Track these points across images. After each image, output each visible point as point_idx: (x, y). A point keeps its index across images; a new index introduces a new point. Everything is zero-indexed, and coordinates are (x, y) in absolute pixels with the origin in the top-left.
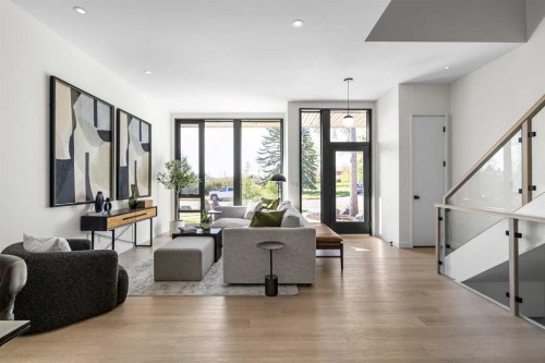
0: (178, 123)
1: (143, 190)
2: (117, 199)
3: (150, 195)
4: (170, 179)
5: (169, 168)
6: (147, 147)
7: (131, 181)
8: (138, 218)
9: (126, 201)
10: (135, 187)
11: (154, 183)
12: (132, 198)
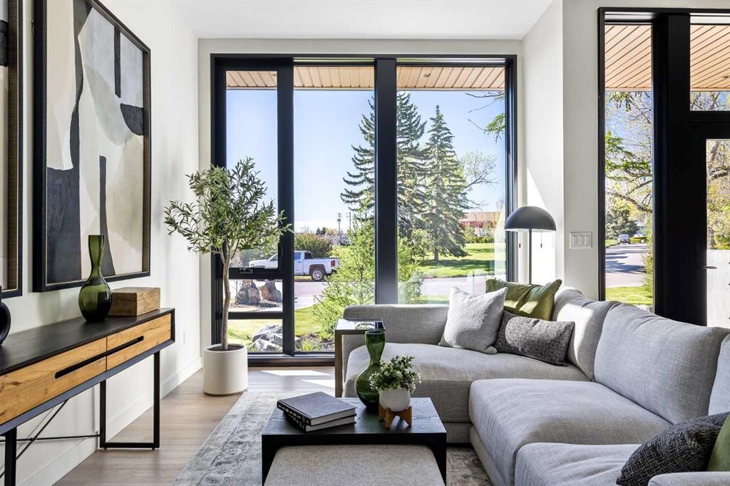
0: (221, 64)
1: (125, 257)
2: (37, 287)
3: (146, 272)
4: (204, 226)
5: (199, 190)
6: (139, 120)
7: (88, 224)
8: (114, 360)
9: (70, 297)
10: (99, 241)
11: (159, 232)
12: (92, 281)
